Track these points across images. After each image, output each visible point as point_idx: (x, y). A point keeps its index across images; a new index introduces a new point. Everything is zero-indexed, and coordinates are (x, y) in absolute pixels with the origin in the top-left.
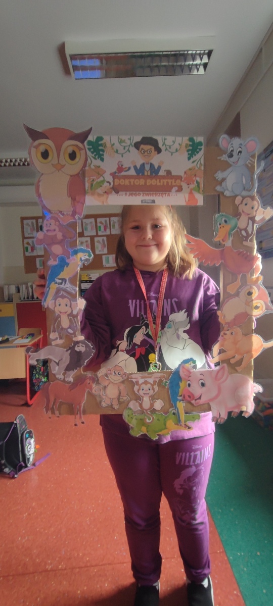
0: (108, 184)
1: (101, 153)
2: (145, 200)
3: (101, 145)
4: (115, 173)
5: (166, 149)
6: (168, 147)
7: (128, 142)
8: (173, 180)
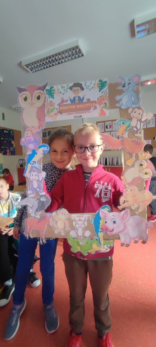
0: (57, 110)
1: (53, 94)
2: (76, 116)
3: (53, 90)
4: (60, 103)
5: (87, 88)
6: (88, 87)
7: (66, 87)
8: (91, 104)
